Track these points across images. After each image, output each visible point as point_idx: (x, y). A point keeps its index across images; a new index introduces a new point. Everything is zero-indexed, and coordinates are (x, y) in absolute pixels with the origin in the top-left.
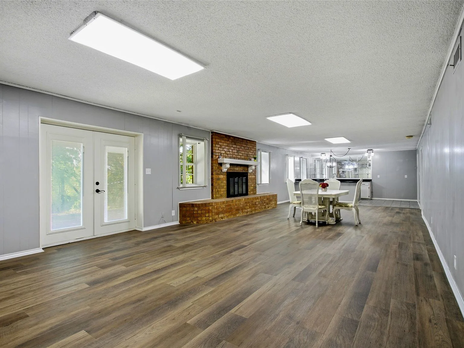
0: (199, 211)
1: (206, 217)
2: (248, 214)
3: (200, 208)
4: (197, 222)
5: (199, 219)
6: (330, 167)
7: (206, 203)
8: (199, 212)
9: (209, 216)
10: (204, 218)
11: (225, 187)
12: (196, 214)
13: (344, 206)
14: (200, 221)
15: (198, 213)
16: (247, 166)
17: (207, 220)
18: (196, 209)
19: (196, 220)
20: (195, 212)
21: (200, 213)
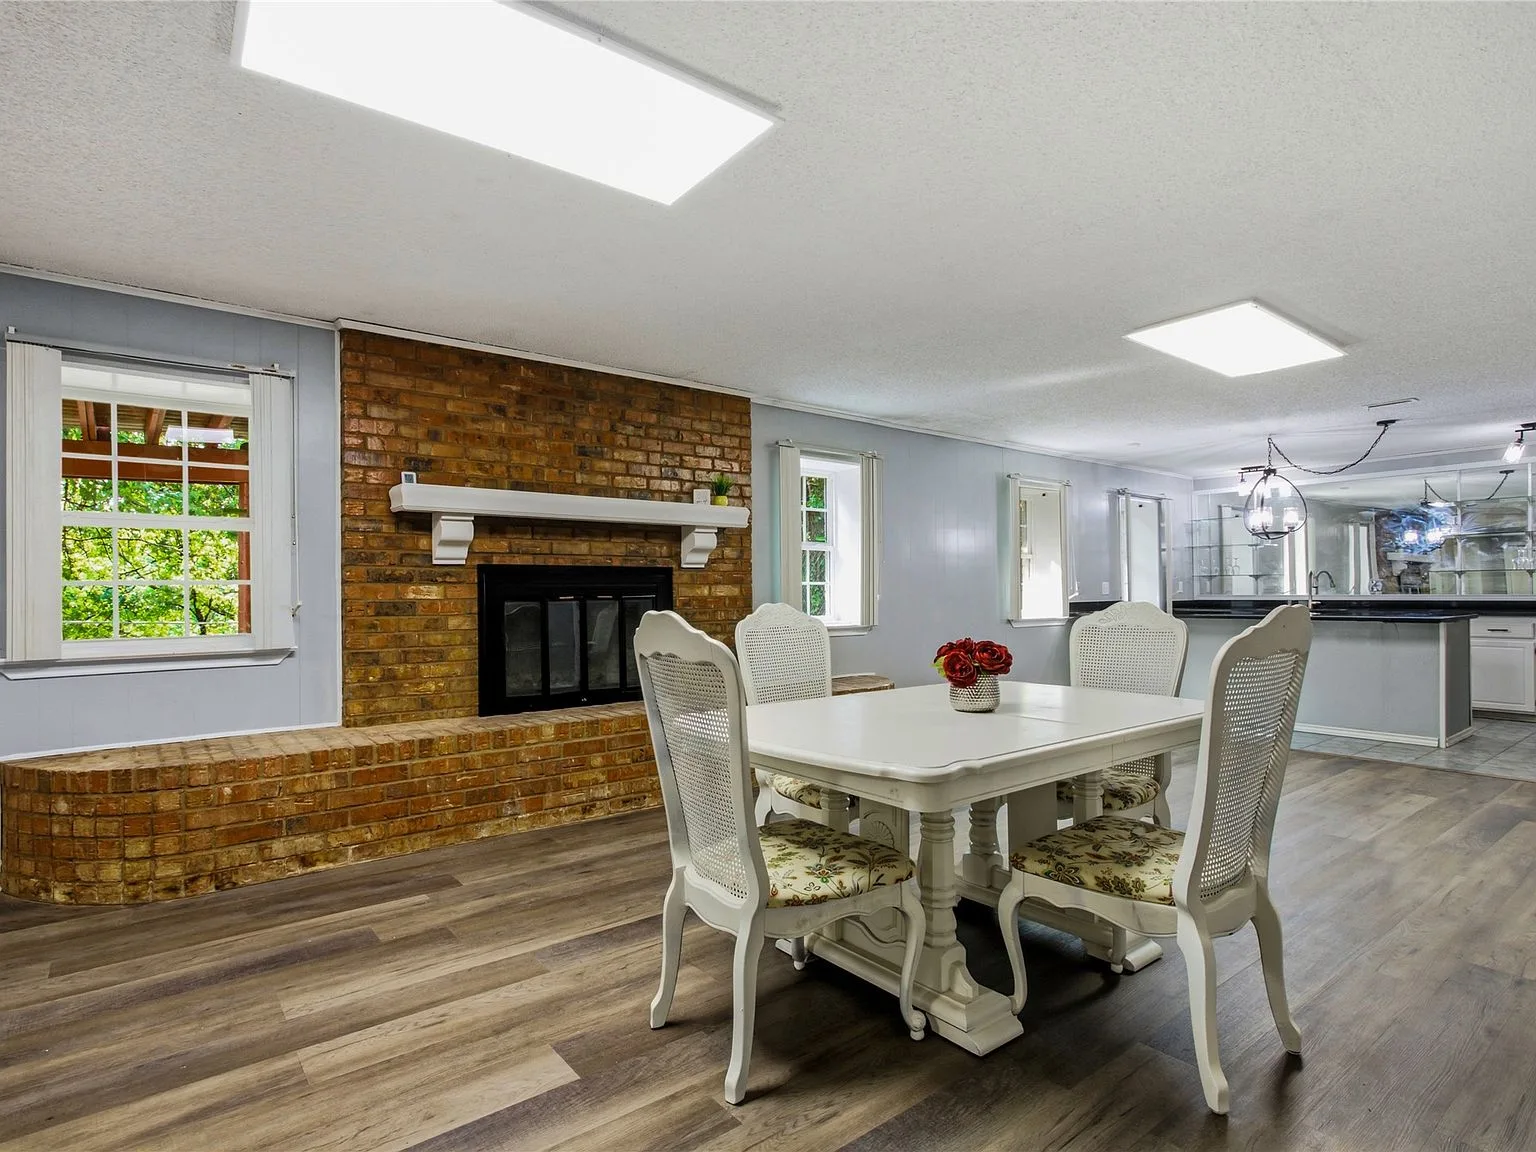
0: (80, 820)
1: (126, 859)
2: (598, 814)
3: (84, 803)
4: (69, 894)
5: (83, 871)
6: (1267, 534)
7: (127, 772)
8: (83, 827)
9: (153, 857)
10: (113, 871)
11: (468, 653)
12: (62, 837)
13: (1090, 881)
14: (88, 885)
15: (73, 837)
16: (674, 534)
17: (134, 883)
18: (62, 806)
19: (62, 880)
20: (56, 830)
21: (87, 834)
